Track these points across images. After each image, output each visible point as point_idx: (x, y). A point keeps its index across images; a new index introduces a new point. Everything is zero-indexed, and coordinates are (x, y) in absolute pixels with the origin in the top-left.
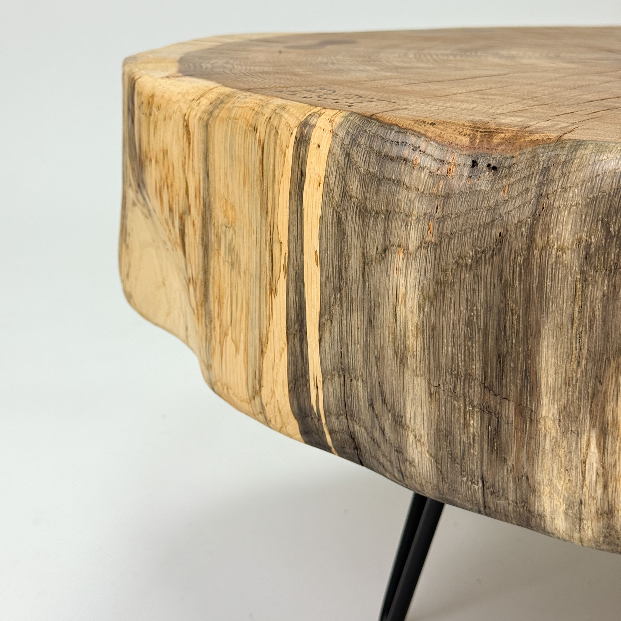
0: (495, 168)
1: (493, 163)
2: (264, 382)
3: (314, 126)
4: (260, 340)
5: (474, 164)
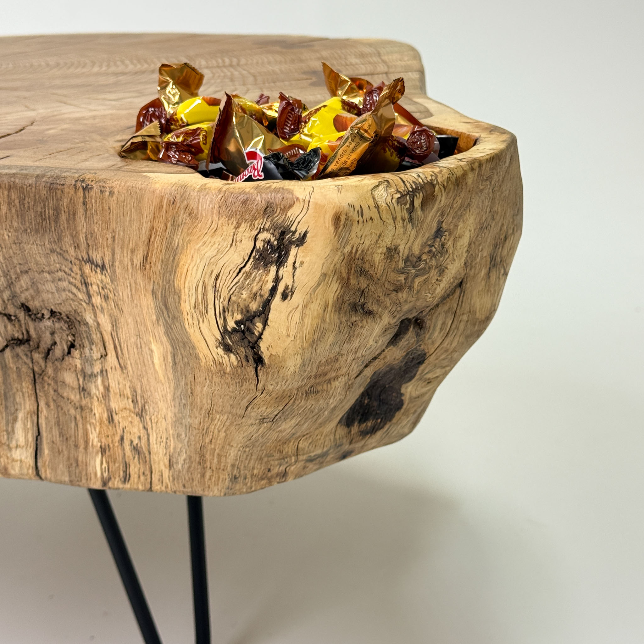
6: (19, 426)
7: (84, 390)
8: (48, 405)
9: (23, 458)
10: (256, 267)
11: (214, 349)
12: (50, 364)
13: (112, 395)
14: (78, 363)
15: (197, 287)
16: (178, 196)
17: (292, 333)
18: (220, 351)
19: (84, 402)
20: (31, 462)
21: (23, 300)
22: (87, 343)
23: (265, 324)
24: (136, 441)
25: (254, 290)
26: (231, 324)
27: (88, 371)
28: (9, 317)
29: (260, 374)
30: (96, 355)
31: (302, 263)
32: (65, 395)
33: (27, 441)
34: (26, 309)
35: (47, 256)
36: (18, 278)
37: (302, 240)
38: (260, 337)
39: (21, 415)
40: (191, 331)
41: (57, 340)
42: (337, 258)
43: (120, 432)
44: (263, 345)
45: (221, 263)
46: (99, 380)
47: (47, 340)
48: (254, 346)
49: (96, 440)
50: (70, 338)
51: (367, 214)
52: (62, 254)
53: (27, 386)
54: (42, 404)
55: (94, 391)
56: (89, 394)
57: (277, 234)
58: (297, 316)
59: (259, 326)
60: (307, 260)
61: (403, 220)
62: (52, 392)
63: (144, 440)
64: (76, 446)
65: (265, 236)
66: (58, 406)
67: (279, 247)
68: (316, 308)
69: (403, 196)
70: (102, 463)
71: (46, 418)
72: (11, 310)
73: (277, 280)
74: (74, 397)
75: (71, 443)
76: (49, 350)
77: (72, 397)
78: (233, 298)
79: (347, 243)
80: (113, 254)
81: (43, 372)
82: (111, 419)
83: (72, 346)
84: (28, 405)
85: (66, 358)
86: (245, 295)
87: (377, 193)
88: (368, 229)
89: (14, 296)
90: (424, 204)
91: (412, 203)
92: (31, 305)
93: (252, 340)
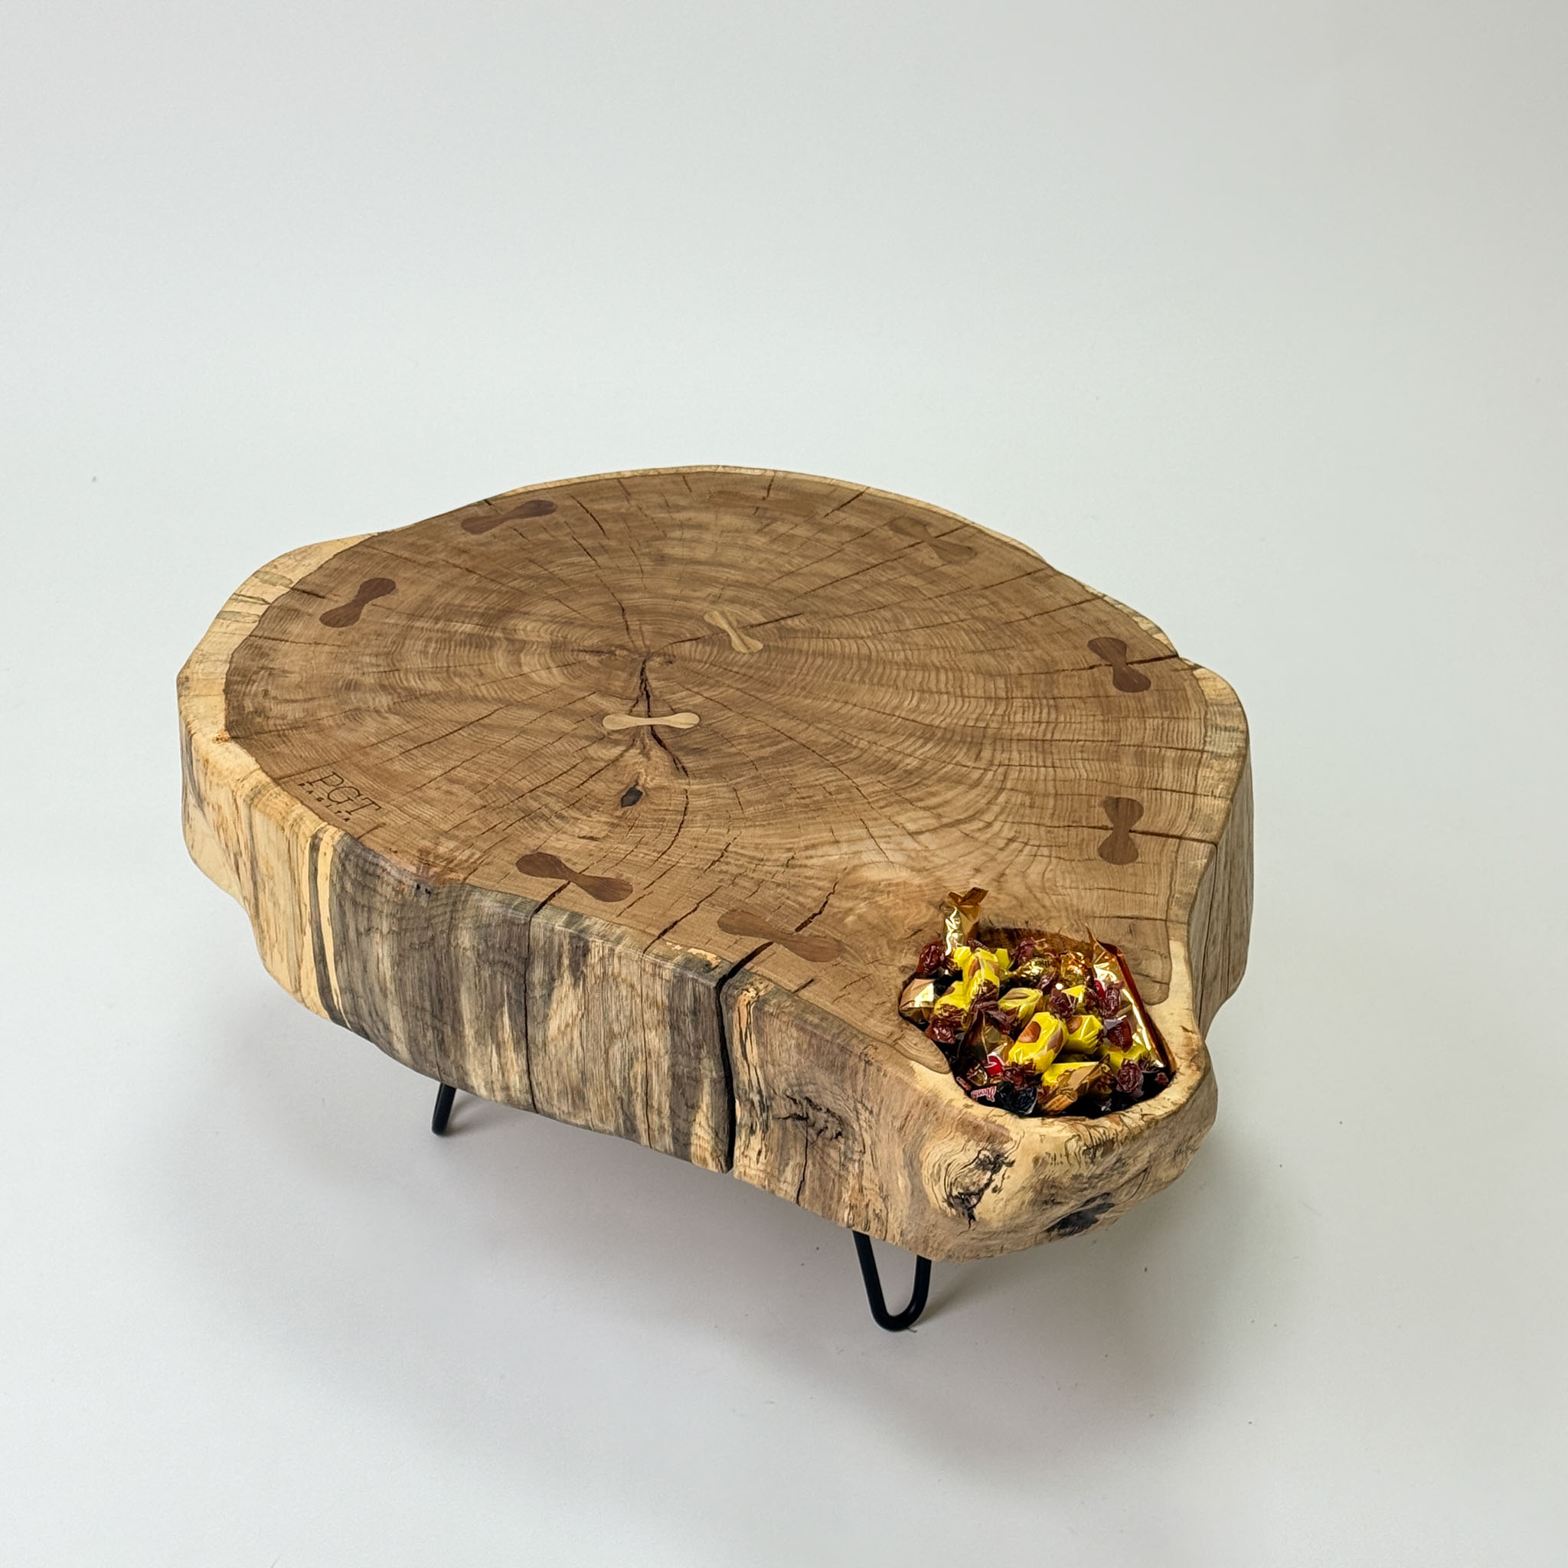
0: (429, 893)
1: (429, 889)
2: (302, 983)
3: (322, 839)
4: (297, 959)
5: (418, 887)
6: (789, 1169)
7: (844, 1165)
8: (813, 1164)
9: (788, 1190)
10: (977, 1167)
11: (941, 1203)
12: (820, 1139)
13: (864, 1177)
14: (842, 1147)
15: (934, 1166)
16: (931, 1103)
17: (997, 1211)
18: (945, 1205)
19: (842, 1173)
20: (795, 1195)
21: (808, 1095)
22: (851, 1137)
23: (979, 1200)
24: (877, 1211)
25: (974, 1180)
26: (955, 1193)
27: (850, 1156)
28: (795, 1101)
29: (972, 1224)
30: (857, 1148)
31: (1009, 1177)
32: (829, 1163)
33: (793, 1181)
34: (809, 1101)
35: (831, 1084)
36: (806, 1084)
37: (1011, 1164)
38: (975, 1206)
39: (791, 1163)
40: (926, 1187)
41: (829, 1126)
42: (1035, 1180)
43: (866, 1201)
44: (976, 1211)
45: (953, 1158)
46: (857, 1164)
47: (821, 1124)
48: (970, 1209)
49: (847, 1199)
50: (839, 1130)
51: (1058, 1159)
52: (844, 1090)
53: (800, 1147)
54: (810, 1162)
55: (851, 1168)
56: (847, 1169)
57: (995, 1155)
58: (1001, 1204)
59: (974, 1200)
60: (1012, 1176)
61: (1086, 1163)
62: (818, 1157)
63: (884, 1214)
64: (831, 1198)
65: (987, 1153)
66: (821, 1168)
67: (995, 1162)
68: (1016, 1202)
69: (1089, 1149)
70: (849, 1214)
71: (811, 1173)
72: (797, 1097)
73: (990, 1180)
74: (837, 1168)
75: (828, 1194)
76: (821, 1131)
77: (834, 1166)
78: (959, 1179)
79: (1042, 1173)
80: (880, 1109)
81: (814, 1143)
82: (861, 1190)
83: (840, 1134)
84: (797, 1159)
85: (834, 1140)
86: (967, 1180)
87: (1069, 1145)
88: (1058, 1168)
89: (800, 1092)
90: (1103, 1155)
91: (1095, 1154)
92: (813, 1100)
93: (969, 1206)
